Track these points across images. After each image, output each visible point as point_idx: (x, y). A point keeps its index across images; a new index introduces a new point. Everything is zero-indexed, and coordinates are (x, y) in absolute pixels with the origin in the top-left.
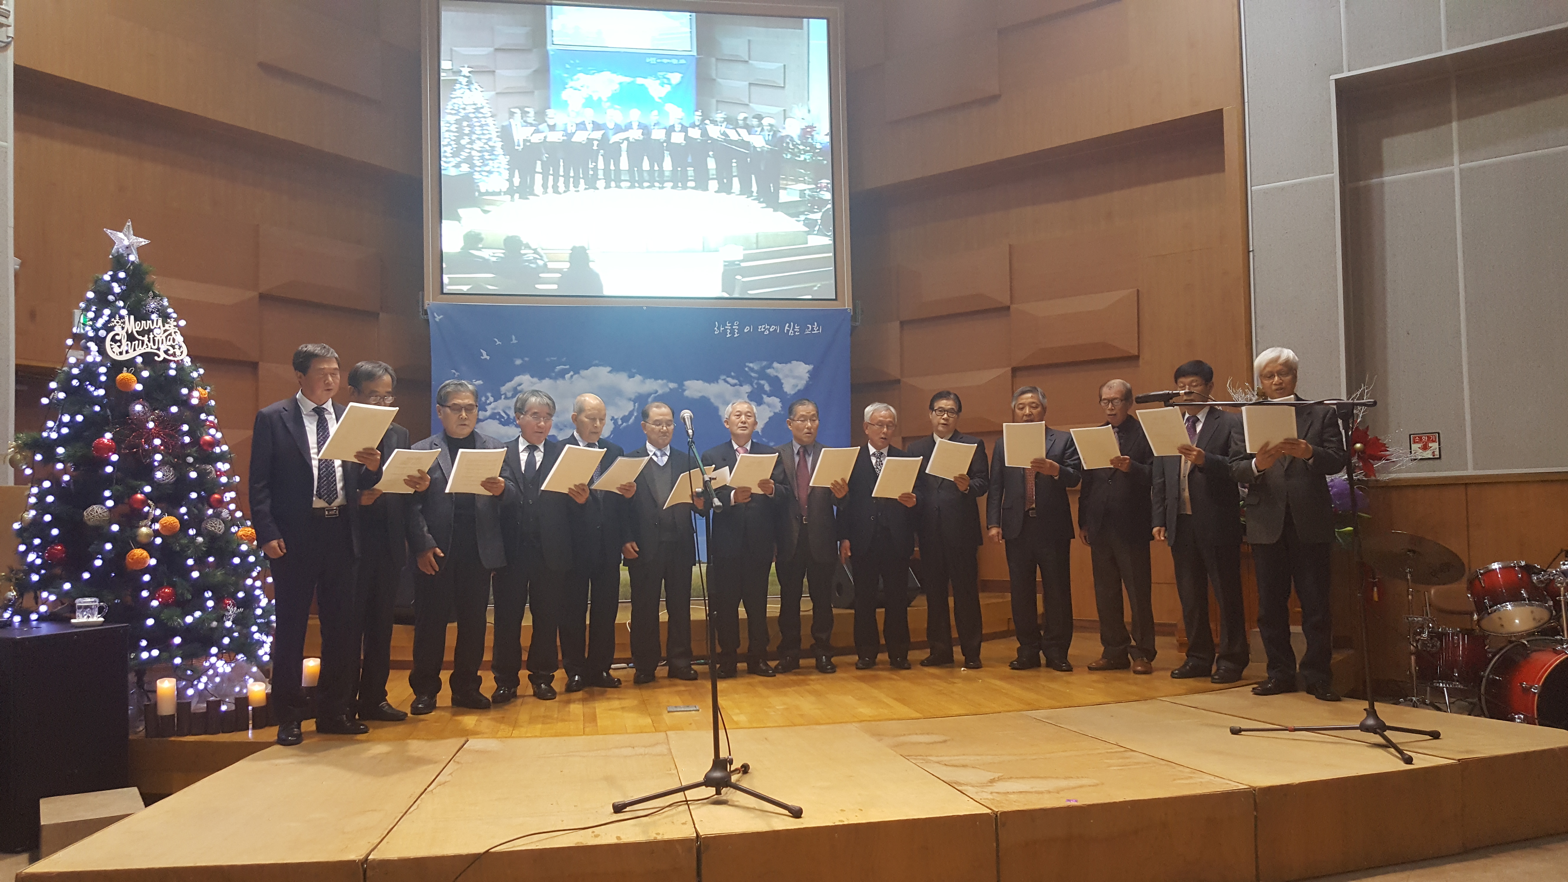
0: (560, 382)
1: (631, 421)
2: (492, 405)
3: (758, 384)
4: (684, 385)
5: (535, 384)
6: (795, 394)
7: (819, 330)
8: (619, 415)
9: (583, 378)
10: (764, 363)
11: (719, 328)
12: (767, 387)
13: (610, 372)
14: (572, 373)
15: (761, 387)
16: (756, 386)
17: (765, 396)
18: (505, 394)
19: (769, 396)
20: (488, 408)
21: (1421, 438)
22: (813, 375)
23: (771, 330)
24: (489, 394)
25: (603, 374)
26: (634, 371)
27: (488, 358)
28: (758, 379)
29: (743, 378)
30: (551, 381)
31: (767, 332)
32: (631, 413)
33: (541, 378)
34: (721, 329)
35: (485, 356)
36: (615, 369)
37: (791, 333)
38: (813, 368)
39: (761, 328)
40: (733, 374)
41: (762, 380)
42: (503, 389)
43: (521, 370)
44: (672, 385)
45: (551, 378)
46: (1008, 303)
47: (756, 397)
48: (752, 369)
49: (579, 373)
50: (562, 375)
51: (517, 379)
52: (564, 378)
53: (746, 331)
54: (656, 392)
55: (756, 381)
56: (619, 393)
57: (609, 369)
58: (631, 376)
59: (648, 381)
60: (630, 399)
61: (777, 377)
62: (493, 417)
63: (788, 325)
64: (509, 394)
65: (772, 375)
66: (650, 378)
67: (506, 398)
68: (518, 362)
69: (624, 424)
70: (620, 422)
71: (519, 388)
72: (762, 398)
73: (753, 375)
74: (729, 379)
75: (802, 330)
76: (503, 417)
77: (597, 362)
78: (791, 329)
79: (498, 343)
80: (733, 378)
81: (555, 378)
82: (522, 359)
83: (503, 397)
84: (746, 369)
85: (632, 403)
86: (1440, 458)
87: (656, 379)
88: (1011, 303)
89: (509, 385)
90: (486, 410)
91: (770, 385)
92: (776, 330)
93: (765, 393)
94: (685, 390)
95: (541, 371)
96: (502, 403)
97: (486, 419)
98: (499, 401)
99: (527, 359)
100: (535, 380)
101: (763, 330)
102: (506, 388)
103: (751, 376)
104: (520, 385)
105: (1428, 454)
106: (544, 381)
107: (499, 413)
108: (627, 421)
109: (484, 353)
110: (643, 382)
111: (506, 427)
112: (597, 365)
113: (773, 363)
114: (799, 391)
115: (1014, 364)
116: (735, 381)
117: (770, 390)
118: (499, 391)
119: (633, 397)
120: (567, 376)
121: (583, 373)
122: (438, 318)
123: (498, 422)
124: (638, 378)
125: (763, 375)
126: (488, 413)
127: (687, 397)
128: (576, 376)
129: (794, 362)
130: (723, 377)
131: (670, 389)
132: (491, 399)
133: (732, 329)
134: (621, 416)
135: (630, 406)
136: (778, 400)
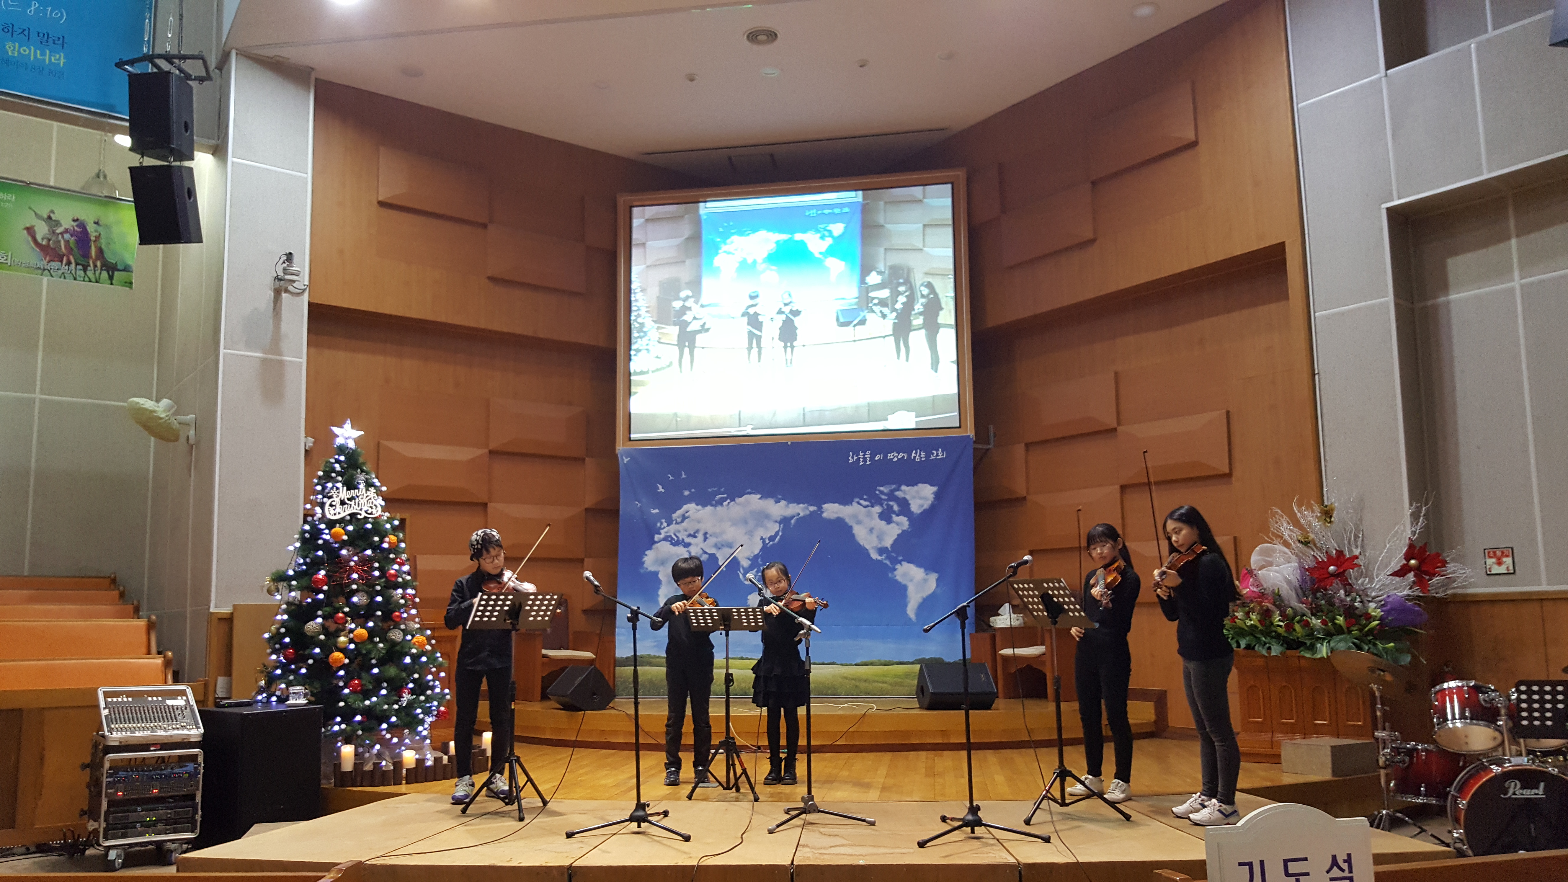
0: (719, 508)
1: (777, 540)
2: (665, 530)
3: (887, 505)
4: (822, 508)
5: (699, 511)
6: (922, 513)
7: (943, 455)
8: (767, 535)
9: (738, 504)
10: (893, 487)
11: (853, 457)
12: (896, 508)
13: (760, 499)
14: (729, 501)
15: (890, 508)
16: (885, 507)
17: (894, 516)
18: (676, 520)
19: (898, 515)
20: (662, 532)
21: (1494, 553)
22: (937, 495)
23: (899, 457)
24: (663, 521)
25: (753, 501)
26: (780, 497)
27: (663, 491)
28: (888, 500)
29: (875, 500)
30: (712, 508)
31: (896, 459)
32: (777, 533)
33: (704, 505)
34: (855, 458)
35: (661, 489)
36: (765, 495)
37: (917, 459)
38: (938, 490)
39: (890, 456)
40: (865, 497)
41: (891, 501)
42: (674, 516)
43: (688, 500)
44: (812, 508)
45: (712, 505)
46: (1114, 425)
47: (886, 517)
48: (882, 492)
49: (734, 500)
50: (720, 502)
51: (685, 507)
52: (722, 504)
53: (876, 459)
54: (799, 514)
55: (886, 503)
56: (767, 516)
57: (759, 496)
58: (777, 502)
59: (791, 505)
60: (776, 522)
61: (904, 498)
62: (665, 539)
63: (914, 452)
64: (679, 520)
65: (899, 496)
66: (793, 503)
67: (677, 523)
68: (686, 493)
69: (771, 543)
70: (767, 541)
71: (687, 515)
72: (891, 517)
73: (883, 497)
74: (862, 502)
75: (928, 456)
76: (674, 539)
77: (749, 490)
78: (918, 456)
79: (671, 478)
80: (865, 500)
81: (715, 506)
82: (690, 491)
83: (674, 522)
84: (877, 492)
85: (778, 525)
86: (1514, 573)
87: (798, 503)
88: (1119, 423)
89: (679, 513)
90: (660, 534)
91: (899, 505)
92: (903, 457)
93: (894, 512)
94: (822, 512)
95: (704, 500)
96: (673, 527)
97: (660, 541)
98: (671, 526)
99: (693, 490)
100: (699, 507)
101: (892, 457)
102: (677, 515)
103: (881, 498)
104: (687, 512)
105: (1502, 569)
106: (706, 508)
107: (670, 536)
108: (773, 540)
109: (660, 486)
110: (787, 506)
111: (676, 548)
112: (749, 493)
113: (900, 486)
114: (924, 510)
115: (1124, 482)
116: (867, 503)
117: (899, 511)
118: (671, 517)
119: (779, 519)
120: (725, 503)
121: (738, 500)
122: (626, 460)
123: (669, 543)
124: (783, 503)
125: (891, 496)
126: (662, 536)
127: (825, 519)
128: (733, 503)
129: (920, 485)
130: (857, 500)
131: (810, 512)
132: (665, 524)
133: (864, 458)
134: (769, 536)
135: (776, 527)
136: (906, 519)
